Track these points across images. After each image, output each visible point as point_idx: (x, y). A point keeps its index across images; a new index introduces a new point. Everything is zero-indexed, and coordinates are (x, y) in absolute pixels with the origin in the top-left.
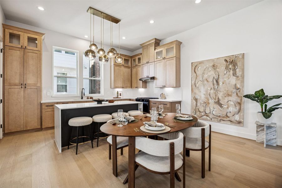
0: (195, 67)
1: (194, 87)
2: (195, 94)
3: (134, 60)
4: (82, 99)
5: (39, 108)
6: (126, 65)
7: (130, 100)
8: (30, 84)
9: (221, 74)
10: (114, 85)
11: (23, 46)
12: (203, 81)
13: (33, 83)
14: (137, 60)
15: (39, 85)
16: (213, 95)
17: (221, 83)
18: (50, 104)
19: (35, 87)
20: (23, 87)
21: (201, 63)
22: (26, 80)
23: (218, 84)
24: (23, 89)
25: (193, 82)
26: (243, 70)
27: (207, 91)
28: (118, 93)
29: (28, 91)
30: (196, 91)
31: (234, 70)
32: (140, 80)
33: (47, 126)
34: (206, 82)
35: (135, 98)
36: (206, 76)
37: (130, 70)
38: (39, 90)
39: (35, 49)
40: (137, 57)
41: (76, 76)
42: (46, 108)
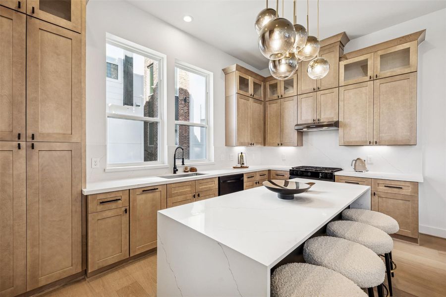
4: (175, 173)
5: (76, 212)
6: (256, 96)
8: (48, 135)
10: (238, 140)
11: (23, 5)
13: (56, 131)
14: (281, 86)
15: (75, 139)
19: (65, 146)
20: (23, 144)
22: (36, 121)
24: (23, 152)
29: (41, 158)
38: (77, 155)
39: (63, 22)
42: (100, 208)
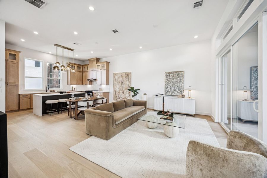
0: (115, 75)
1: (114, 85)
2: (115, 88)
3: (85, 68)
4: (47, 91)
6: (79, 70)
7: (81, 92)
8: (11, 82)
9: (124, 80)
10: (70, 83)
12: (118, 82)
13: (13, 82)
14: (86, 68)
15: (17, 83)
16: (121, 89)
17: (124, 84)
18: (25, 95)
19: (14, 85)
21: (117, 74)
22: (8, 80)
23: (123, 84)
25: (114, 83)
26: (131, 79)
27: (119, 87)
28: (73, 88)
30: (115, 87)
31: (128, 78)
32: (88, 80)
33: (23, 108)
34: (119, 83)
35: (84, 91)
36: (119, 80)
37: (81, 73)
38: (17, 86)
39: (14, 61)
40: (86, 66)
41: (42, 77)
42: (23, 97)
